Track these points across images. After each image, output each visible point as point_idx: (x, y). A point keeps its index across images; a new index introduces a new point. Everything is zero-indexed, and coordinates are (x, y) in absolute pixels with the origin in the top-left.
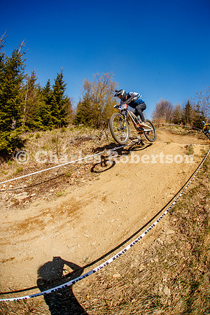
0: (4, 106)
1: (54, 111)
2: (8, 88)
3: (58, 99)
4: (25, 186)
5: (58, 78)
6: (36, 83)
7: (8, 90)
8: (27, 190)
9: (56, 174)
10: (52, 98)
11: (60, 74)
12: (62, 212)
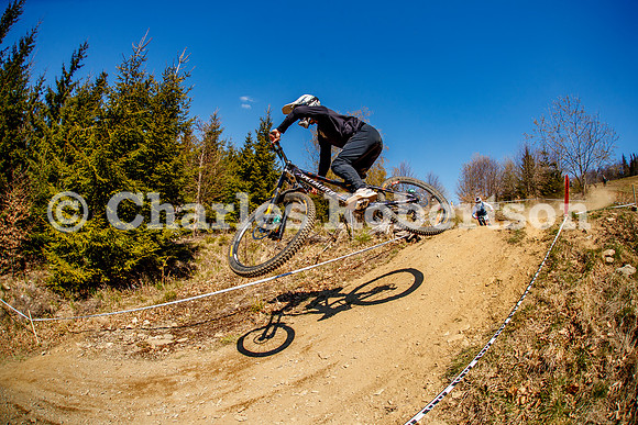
0: (150, 175)
1: (256, 194)
2: (158, 141)
3: (265, 170)
4: (175, 324)
5: (262, 129)
6: (221, 138)
7: (156, 144)
8: (174, 332)
9: (237, 306)
10: (251, 169)
11: (265, 119)
12: (217, 371)
